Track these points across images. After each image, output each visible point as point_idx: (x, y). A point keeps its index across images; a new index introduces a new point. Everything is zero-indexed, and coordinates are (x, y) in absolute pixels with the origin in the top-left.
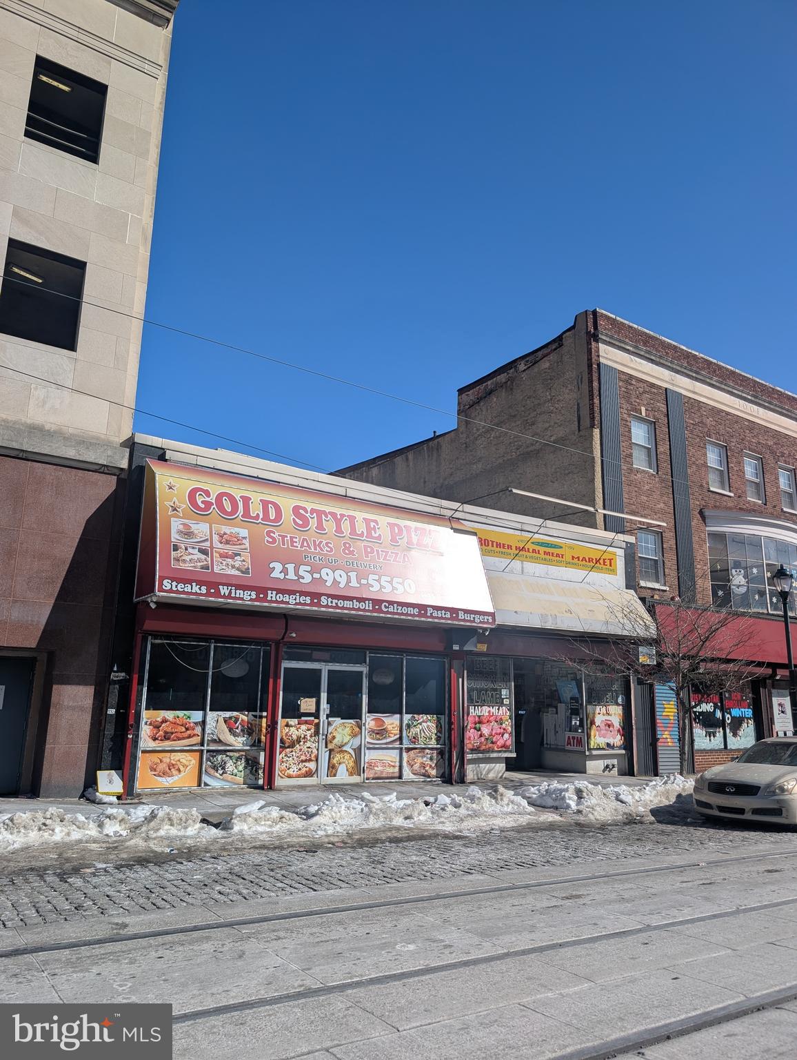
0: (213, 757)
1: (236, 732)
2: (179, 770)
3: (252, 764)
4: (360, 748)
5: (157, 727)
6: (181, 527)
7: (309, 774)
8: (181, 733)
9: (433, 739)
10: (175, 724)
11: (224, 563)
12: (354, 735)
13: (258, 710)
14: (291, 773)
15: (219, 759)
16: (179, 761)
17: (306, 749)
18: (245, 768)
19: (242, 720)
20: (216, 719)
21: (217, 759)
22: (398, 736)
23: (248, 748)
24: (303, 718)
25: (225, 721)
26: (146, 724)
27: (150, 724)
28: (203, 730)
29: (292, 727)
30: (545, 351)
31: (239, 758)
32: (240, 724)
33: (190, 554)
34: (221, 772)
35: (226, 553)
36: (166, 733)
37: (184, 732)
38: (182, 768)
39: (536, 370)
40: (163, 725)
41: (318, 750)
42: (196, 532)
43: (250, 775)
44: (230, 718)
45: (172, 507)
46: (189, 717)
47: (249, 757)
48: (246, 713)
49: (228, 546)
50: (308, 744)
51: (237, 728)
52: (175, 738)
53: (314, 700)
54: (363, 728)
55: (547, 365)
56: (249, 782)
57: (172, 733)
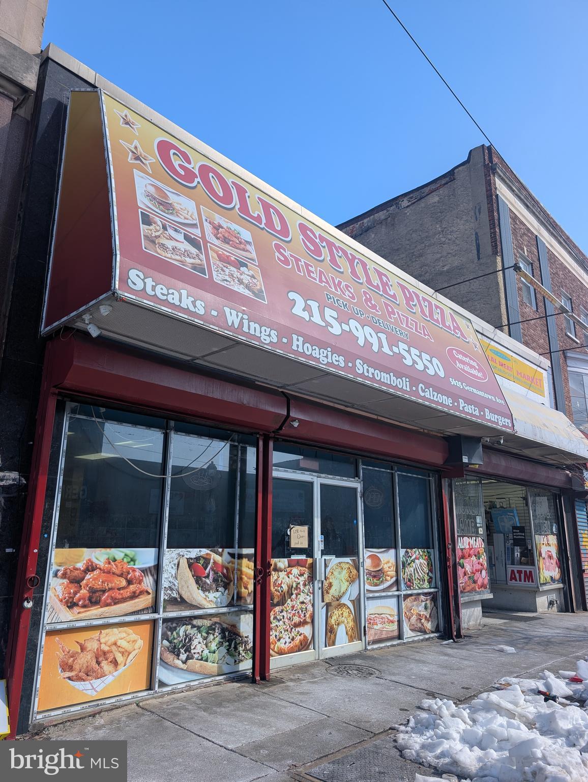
0: (172, 630)
1: (205, 583)
2: (115, 663)
3: (230, 636)
4: (358, 598)
5: (76, 581)
6: (152, 190)
7: (304, 645)
8: (119, 589)
9: (426, 581)
10: (109, 572)
11: (227, 271)
12: (351, 581)
13: (237, 546)
14: (283, 646)
15: (181, 633)
16: (115, 644)
17: (300, 606)
18: (220, 644)
19: (215, 563)
20: (176, 562)
21: (178, 634)
22: (394, 579)
23: (225, 610)
24: (294, 557)
25: (190, 566)
26: (56, 575)
27: (64, 576)
28: (157, 582)
29: (281, 571)
30: (433, 187)
31: (211, 629)
32: (212, 569)
33: (171, 238)
34: (183, 657)
35: (228, 257)
36: (93, 591)
37: (123, 588)
38: (120, 659)
39: (423, 205)
40: (88, 577)
41: (313, 605)
42: (177, 206)
43: (228, 657)
44: (198, 559)
45: (133, 152)
46: (133, 560)
47: (225, 626)
48: (220, 550)
49: (227, 246)
50: (302, 597)
51: (208, 577)
52: (109, 601)
53: (306, 528)
54: (361, 569)
55: (436, 199)
56: (226, 669)
57: (104, 591)
